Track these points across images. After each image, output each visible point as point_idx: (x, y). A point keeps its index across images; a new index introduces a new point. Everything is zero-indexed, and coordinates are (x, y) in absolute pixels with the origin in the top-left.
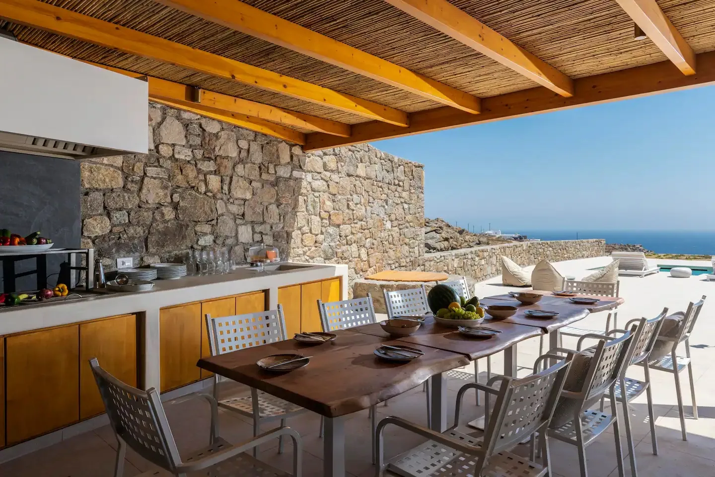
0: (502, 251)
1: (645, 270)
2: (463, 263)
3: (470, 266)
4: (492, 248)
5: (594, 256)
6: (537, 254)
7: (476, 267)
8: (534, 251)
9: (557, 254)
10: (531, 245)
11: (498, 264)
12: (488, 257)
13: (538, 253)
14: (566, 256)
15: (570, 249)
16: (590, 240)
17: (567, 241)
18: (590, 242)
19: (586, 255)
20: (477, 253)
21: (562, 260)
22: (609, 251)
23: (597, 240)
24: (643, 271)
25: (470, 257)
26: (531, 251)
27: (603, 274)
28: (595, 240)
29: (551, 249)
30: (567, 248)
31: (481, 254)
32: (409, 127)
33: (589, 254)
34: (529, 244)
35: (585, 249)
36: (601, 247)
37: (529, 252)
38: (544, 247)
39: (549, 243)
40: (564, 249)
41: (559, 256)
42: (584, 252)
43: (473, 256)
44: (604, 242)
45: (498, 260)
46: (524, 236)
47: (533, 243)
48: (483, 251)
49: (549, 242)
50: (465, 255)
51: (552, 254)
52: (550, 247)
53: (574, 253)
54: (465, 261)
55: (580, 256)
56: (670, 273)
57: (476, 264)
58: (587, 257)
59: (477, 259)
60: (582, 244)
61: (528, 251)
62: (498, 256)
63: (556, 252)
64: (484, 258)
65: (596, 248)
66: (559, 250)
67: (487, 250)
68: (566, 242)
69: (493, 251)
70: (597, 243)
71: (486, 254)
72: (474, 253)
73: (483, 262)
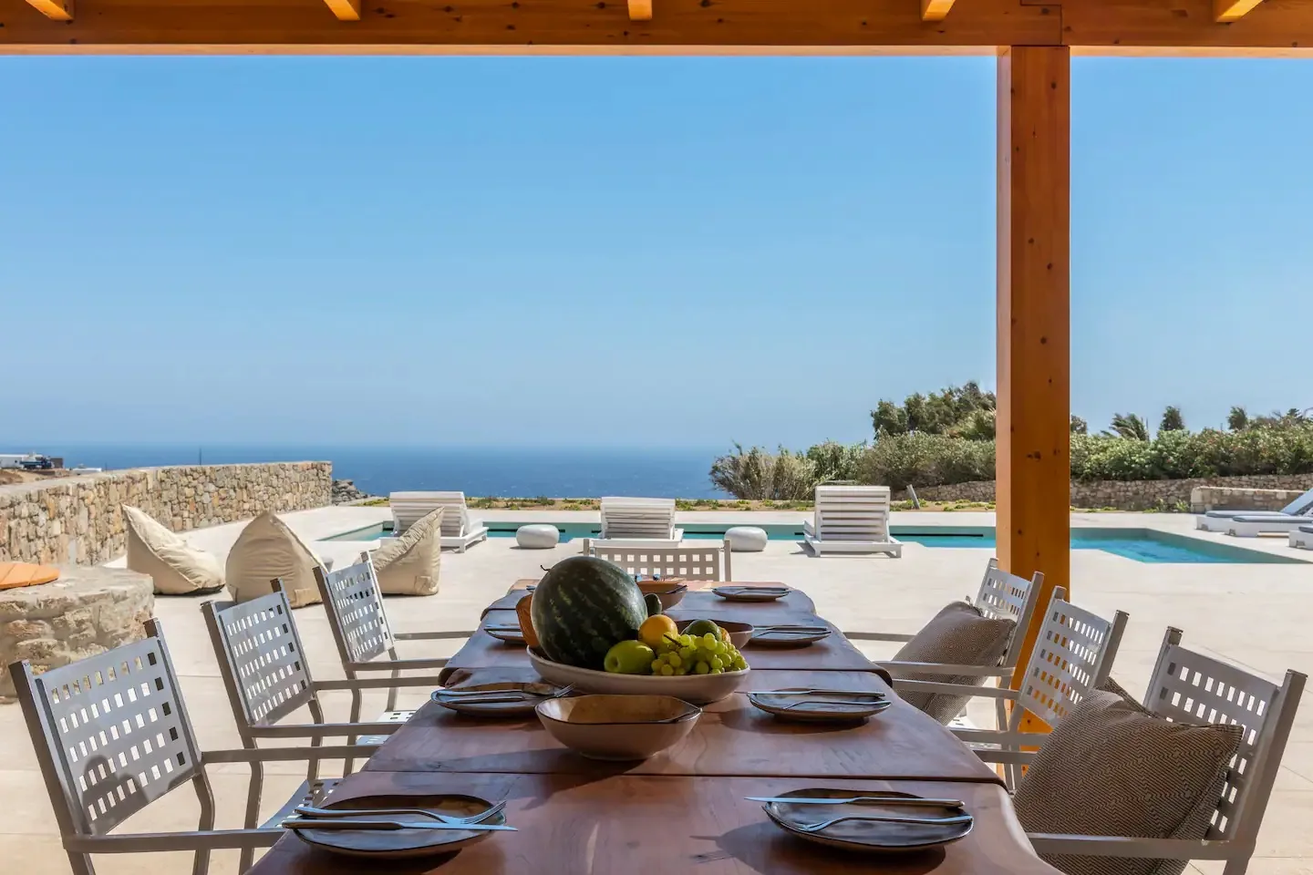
0: (103, 493)
1: (465, 534)
2: (6, 531)
3: (24, 541)
4: (79, 486)
5: (308, 505)
6: (179, 503)
7: (40, 543)
8: (173, 494)
9: (226, 502)
10: (163, 476)
11: (92, 534)
12: (68, 513)
13: (182, 498)
14: (246, 506)
15: (257, 488)
16: (299, 463)
17: (248, 465)
18: (300, 469)
19: (291, 504)
20: (44, 500)
21: (237, 518)
22: (339, 493)
23: (315, 463)
24: (461, 537)
25: (25, 512)
26: (165, 493)
27: (408, 548)
28: (310, 463)
29: (212, 487)
30: (250, 485)
31: (51, 501)
32: (69, 22)
33: (299, 501)
34: (161, 475)
35: (288, 488)
36: (323, 483)
37: (160, 495)
38: (195, 483)
39: (208, 472)
40: (241, 488)
41: (231, 507)
42: (287, 497)
43: (35, 509)
44: (328, 469)
45: (92, 522)
46: (52, 460)
47: (169, 471)
48: (56, 493)
49: (207, 467)
50: (12, 505)
51: (216, 501)
52: (211, 481)
53: (265, 497)
54: (13, 523)
55: (279, 504)
56: (515, 539)
57: (41, 533)
58: (294, 508)
59: (43, 517)
60: (282, 474)
61: (156, 494)
62: (92, 507)
63: (223, 495)
64: (60, 515)
65: (312, 484)
66: (232, 491)
67: (68, 488)
68: (246, 468)
69: (82, 493)
70: (315, 470)
71: (64, 502)
72: (35, 498)
73: (57, 527)
